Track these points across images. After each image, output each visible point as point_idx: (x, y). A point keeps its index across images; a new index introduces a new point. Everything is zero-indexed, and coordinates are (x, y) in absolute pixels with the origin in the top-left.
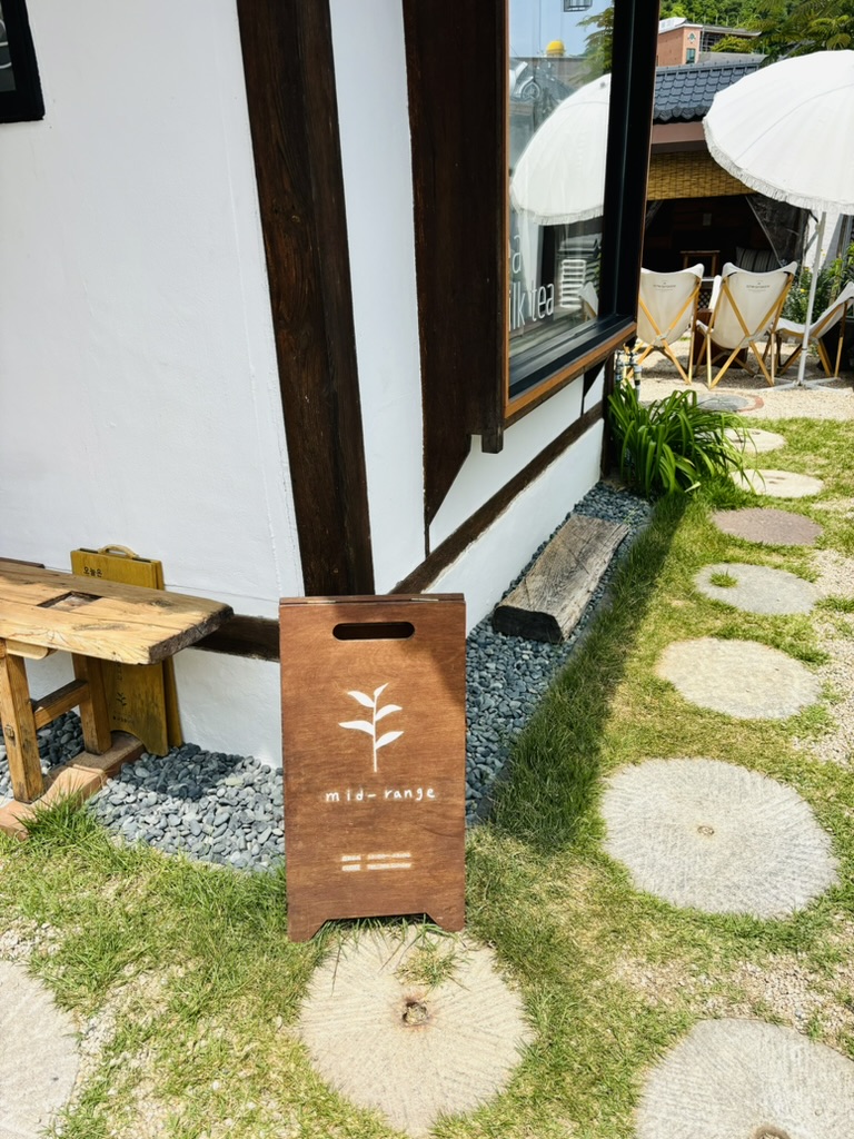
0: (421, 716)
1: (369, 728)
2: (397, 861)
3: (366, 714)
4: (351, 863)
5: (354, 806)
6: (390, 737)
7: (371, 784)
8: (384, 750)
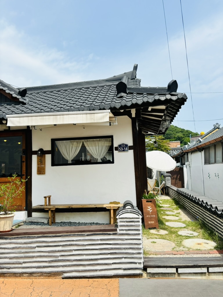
0: (153, 209)
1: (150, 210)
2: (153, 222)
3: (149, 209)
4: (150, 222)
5: (149, 217)
6: (151, 211)
7: (150, 215)
8: (151, 212)
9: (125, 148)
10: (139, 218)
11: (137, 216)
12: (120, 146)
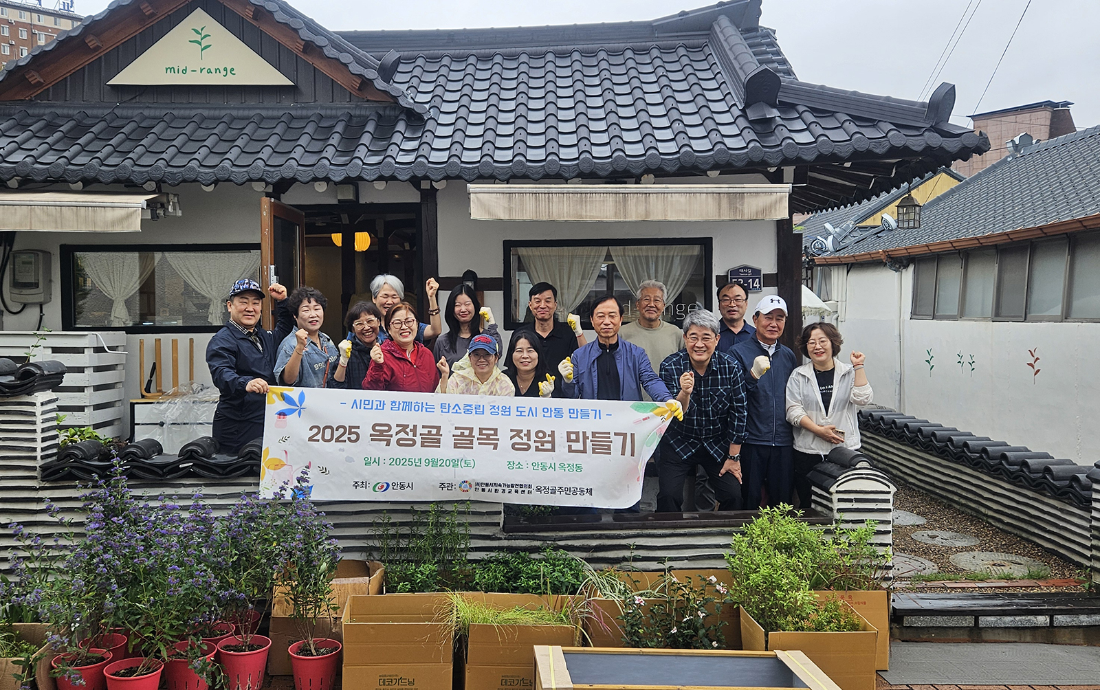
9: (751, 281)
10: (889, 493)
11: (885, 489)
12: (735, 272)
